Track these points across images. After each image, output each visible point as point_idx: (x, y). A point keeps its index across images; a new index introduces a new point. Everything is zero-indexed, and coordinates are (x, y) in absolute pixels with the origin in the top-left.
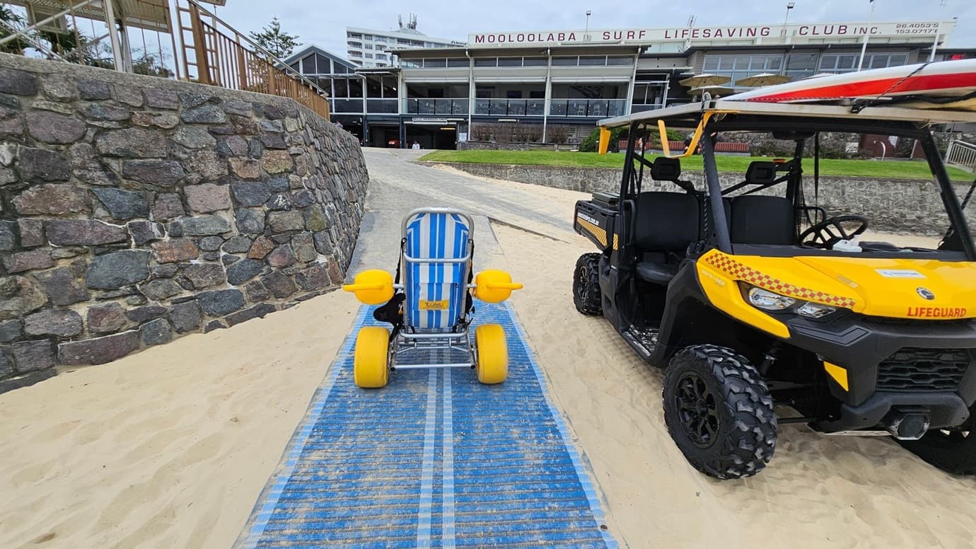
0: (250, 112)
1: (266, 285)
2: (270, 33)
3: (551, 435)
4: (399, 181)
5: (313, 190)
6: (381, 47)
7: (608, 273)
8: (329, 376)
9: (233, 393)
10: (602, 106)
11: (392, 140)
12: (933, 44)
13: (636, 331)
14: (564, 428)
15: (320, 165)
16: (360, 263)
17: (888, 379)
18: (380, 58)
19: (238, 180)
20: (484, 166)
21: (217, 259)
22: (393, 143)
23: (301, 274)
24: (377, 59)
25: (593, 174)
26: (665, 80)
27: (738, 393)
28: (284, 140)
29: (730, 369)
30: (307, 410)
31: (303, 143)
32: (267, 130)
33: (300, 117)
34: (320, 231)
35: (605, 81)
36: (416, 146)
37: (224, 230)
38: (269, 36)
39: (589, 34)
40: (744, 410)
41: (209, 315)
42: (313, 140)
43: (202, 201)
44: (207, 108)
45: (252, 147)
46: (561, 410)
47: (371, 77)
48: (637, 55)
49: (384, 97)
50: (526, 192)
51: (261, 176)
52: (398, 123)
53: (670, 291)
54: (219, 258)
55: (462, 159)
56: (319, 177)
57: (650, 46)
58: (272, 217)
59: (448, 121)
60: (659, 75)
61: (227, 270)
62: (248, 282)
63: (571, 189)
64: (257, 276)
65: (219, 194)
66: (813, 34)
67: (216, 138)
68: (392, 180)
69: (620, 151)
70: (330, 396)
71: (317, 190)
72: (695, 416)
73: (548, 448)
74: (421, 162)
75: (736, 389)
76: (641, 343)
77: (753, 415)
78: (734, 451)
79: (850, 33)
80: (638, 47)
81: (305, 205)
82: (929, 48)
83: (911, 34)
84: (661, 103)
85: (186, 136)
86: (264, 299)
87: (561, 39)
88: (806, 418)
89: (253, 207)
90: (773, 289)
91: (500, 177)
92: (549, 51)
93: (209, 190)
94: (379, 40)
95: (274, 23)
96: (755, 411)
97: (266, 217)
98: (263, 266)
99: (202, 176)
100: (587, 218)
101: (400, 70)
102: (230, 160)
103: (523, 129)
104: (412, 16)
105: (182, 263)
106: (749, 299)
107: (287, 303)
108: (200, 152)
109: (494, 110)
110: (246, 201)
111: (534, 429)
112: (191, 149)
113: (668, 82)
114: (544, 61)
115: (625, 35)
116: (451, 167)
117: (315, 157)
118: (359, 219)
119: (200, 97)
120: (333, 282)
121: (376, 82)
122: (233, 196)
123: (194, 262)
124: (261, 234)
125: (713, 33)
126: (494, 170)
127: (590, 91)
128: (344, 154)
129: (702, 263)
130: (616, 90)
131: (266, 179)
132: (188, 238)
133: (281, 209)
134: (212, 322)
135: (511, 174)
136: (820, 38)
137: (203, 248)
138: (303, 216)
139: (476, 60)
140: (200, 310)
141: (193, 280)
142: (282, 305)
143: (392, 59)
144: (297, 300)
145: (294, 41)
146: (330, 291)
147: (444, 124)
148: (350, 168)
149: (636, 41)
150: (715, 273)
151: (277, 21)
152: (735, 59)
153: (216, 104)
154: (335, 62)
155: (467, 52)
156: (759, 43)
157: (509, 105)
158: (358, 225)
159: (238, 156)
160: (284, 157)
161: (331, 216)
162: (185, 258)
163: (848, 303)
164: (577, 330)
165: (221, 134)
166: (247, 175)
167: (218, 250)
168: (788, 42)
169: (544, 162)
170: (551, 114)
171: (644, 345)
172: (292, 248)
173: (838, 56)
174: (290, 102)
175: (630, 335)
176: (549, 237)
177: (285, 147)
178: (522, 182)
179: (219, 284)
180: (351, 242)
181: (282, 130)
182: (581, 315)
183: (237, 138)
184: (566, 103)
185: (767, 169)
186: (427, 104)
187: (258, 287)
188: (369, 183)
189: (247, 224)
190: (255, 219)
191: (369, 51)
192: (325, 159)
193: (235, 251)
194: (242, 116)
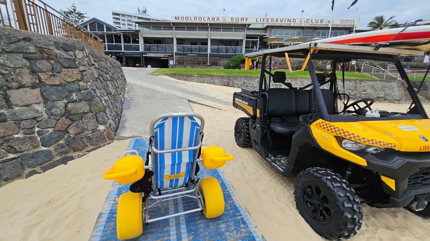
0: (53, 47)
1: (67, 145)
2: (71, 11)
3: (242, 225)
4: (142, 83)
5: (94, 90)
6: (129, 21)
7: (255, 128)
8: (107, 203)
9: (42, 221)
10: (233, 49)
11: (137, 64)
12: (354, 28)
13: (272, 157)
14: (248, 219)
15: (99, 76)
16: (124, 127)
17: (412, 182)
18: (129, 26)
19: (46, 86)
20: (183, 75)
21: (33, 133)
22: (138, 65)
23: (89, 137)
24: (128, 26)
25: (232, 78)
26: (257, 39)
27: (343, 197)
28: (75, 62)
29: (336, 183)
30: (93, 231)
31: (87, 64)
32: (64, 57)
33: (85, 50)
34: (100, 112)
35: (233, 38)
36: (149, 66)
37: (37, 115)
38: (71, 13)
39: (225, 18)
40: (348, 206)
41: (29, 167)
42: (93, 63)
43: (20, 99)
44: (22, 43)
45: (55, 66)
46: (243, 207)
47: (125, 34)
48: (246, 28)
49: (132, 43)
50: (202, 87)
51: (61, 83)
52: (140, 56)
53: (293, 139)
54: (35, 132)
55: (172, 72)
56: (98, 83)
57: (251, 24)
58: (70, 106)
59: (164, 55)
60: (255, 37)
61: (41, 139)
62: (55, 145)
63: (222, 85)
64: (61, 140)
65: (32, 94)
66: (312, 22)
67: (29, 62)
68: (138, 83)
69: (241, 69)
70: (108, 218)
71: (97, 90)
72: (315, 206)
73: (243, 235)
74: (152, 74)
75: (342, 195)
76: (277, 164)
77: (352, 208)
78: (344, 228)
79: (324, 23)
80: (246, 25)
81: (90, 98)
82: (352, 29)
83: (345, 24)
84: (256, 48)
85: (6, 60)
86: (66, 153)
87: (213, 20)
88: (366, 201)
89: (56, 101)
90: (356, 140)
91: (191, 81)
92: (209, 25)
93: (25, 92)
94: (129, 17)
95: (73, 6)
96: (353, 206)
97: (66, 106)
98: (65, 134)
99: (20, 84)
100: (240, 101)
101: (140, 31)
102: (40, 74)
103: (199, 59)
104: (144, 7)
105: (7, 137)
106: (342, 145)
107: (81, 154)
108: (18, 69)
109: (185, 50)
110: (52, 98)
111: (233, 223)
112: (11, 68)
113: (259, 40)
114: (207, 29)
115: (240, 19)
116: (167, 76)
117: (95, 72)
118: (122, 103)
119: (16, 37)
120: (109, 139)
121: (128, 36)
122: (42, 96)
123: (16, 136)
124: (63, 116)
125: (275, 20)
126: (188, 77)
127: (227, 43)
128: (112, 70)
129: (314, 126)
130: (238, 43)
131: (65, 85)
132: (11, 122)
133: (75, 101)
134: (31, 171)
135: (195, 79)
136: (314, 24)
137: (22, 127)
138: (89, 104)
139: (176, 28)
140: (22, 165)
141: (16, 147)
142: (78, 155)
143: (135, 26)
144: (87, 151)
145: (84, 15)
146: (107, 144)
147: (162, 56)
148: (116, 77)
149: (244, 22)
150: (322, 132)
151: (75, 5)
152: (285, 31)
153: (29, 41)
154: (106, 26)
155: (172, 24)
156: (292, 25)
157: (192, 49)
158: (122, 106)
159: (45, 72)
160: (76, 73)
161: (106, 103)
162: (9, 134)
163: (393, 146)
164: (240, 156)
165: (33, 59)
166: (52, 83)
167: (34, 127)
168: (303, 25)
169: (210, 73)
170: (211, 52)
171: (278, 165)
172: (83, 123)
173: (321, 31)
174: (78, 42)
175: (270, 160)
176: (217, 108)
177: (76, 67)
178: (201, 83)
179: (35, 147)
180: (118, 116)
181: (74, 57)
182: (240, 147)
183: (44, 62)
184: (217, 48)
185: (322, 77)
186: (154, 47)
187: (62, 146)
188: (127, 85)
189: (53, 111)
190: (58, 108)
191: (124, 22)
192: (101, 73)
193: (45, 127)
194: (47, 49)
